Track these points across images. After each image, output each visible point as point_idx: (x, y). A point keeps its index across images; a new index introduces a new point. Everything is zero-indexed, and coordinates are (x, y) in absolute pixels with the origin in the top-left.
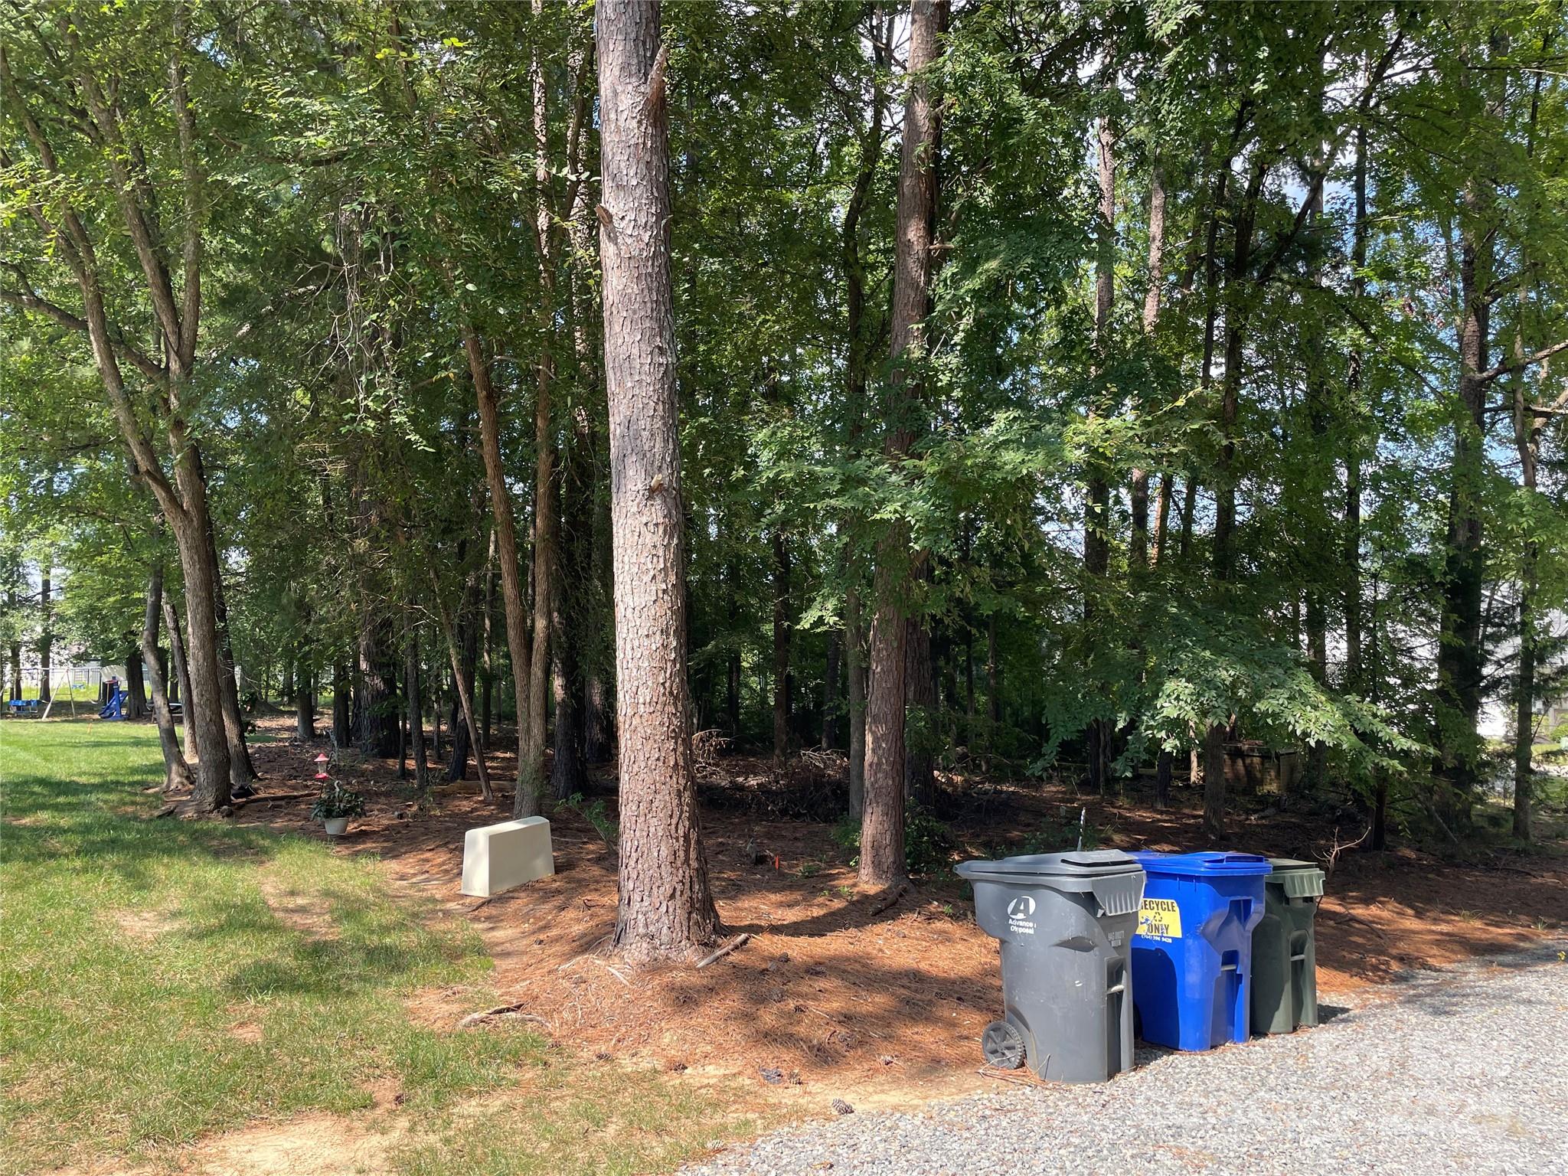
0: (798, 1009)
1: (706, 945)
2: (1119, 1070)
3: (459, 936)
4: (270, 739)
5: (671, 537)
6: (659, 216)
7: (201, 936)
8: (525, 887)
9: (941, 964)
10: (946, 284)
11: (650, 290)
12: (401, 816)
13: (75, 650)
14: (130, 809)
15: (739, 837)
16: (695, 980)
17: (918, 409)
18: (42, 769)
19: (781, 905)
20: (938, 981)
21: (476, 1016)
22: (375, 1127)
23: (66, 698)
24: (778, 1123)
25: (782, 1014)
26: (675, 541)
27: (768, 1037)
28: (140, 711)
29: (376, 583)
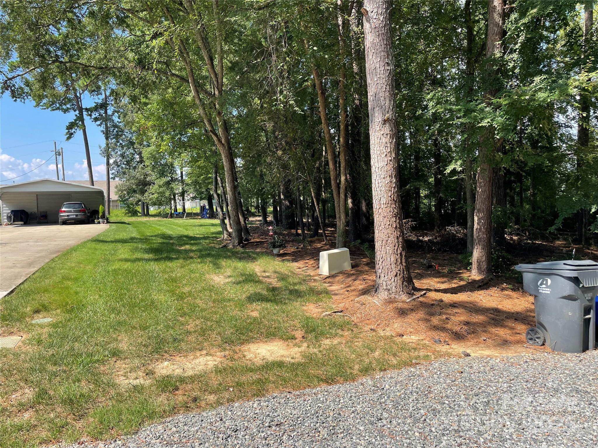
0: (447, 318)
1: (410, 294)
2: (588, 349)
3: (319, 288)
4: (253, 224)
5: (393, 139)
6: (387, 9)
7: (238, 283)
8: (341, 273)
9: (507, 306)
10: (512, 23)
11: (383, 40)
12: (297, 248)
13: (191, 195)
14: (213, 245)
15: (421, 258)
16: (406, 306)
17: (499, 79)
18: (186, 233)
19: (439, 282)
20: (506, 312)
21: (327, 313)
22: (295, 345)
23: (190, 211)
24: (440, 357)
25: (440, 320)
26: (395, 140)
27: (435, 328)
28: (213, 216)
29: (285, 167)
